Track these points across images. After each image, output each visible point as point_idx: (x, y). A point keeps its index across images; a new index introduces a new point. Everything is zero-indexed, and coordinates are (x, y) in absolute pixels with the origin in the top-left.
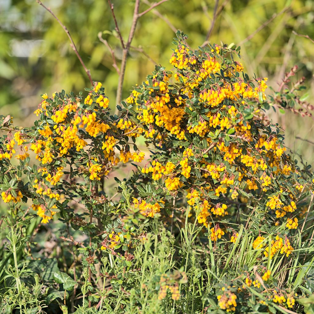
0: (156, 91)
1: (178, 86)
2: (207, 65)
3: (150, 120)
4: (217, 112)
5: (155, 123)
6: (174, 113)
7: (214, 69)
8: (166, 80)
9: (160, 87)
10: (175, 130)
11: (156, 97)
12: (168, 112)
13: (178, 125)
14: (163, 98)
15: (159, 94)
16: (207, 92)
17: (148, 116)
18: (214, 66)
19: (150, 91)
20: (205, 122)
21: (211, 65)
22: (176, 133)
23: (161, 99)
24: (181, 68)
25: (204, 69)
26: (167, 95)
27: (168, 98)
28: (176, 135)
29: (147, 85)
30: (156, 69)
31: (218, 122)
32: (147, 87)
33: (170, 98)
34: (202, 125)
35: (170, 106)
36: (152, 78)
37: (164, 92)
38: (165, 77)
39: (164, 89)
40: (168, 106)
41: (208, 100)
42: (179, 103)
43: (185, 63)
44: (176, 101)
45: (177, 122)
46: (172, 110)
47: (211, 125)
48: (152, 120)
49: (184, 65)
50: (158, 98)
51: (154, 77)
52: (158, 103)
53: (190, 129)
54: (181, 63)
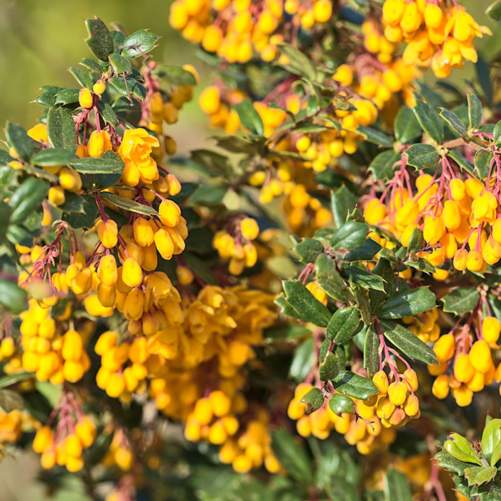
0: (101, 186)
1: (234, 159)
2: (397, 25)
3: (63, 361)
4: (478, 306)
5: (94, 382)
6: (211, 320)
7: (438, 48)
8: (161, 117)
9: (123, 164)
10: (215, 419)
11: (99, 221)
12: (177, 315)
13: (229, 387)
14: (144, 233)
15: (117, 204)
16: (415, 190)
17: (51, 340)
18: (439, 29)
19: (57, 184)
20: (410, 374)
21: (423, 27)
22: (217, 435)
23: (132, 236)
24: (243, 54)
25: (374, 56)
26: (169, 212)
27: (176, 228)
28: (216, 448)
29: (38, 147)
30: (94, 44)
31: (486, 375)
32: (36, 159)
33: (185, 231)
34: (397, 393)
35: (185, 276)
36: (74, 106)
37: (150, 195)
38: (153, 103)
39: (148, 171)
40: (174, 279)
41: (430, 234)
42: (244, 260)
43: (267, 22)
44: (223, 243)
45: (226, 370)
46: (197, 302)
47: (440, 389)
48: (81, 361)
49: (257, 35)
50: (109, 233)
51: (85, 99)
52: (108, 261)
53: (307, 414)
54: (241, 22)
